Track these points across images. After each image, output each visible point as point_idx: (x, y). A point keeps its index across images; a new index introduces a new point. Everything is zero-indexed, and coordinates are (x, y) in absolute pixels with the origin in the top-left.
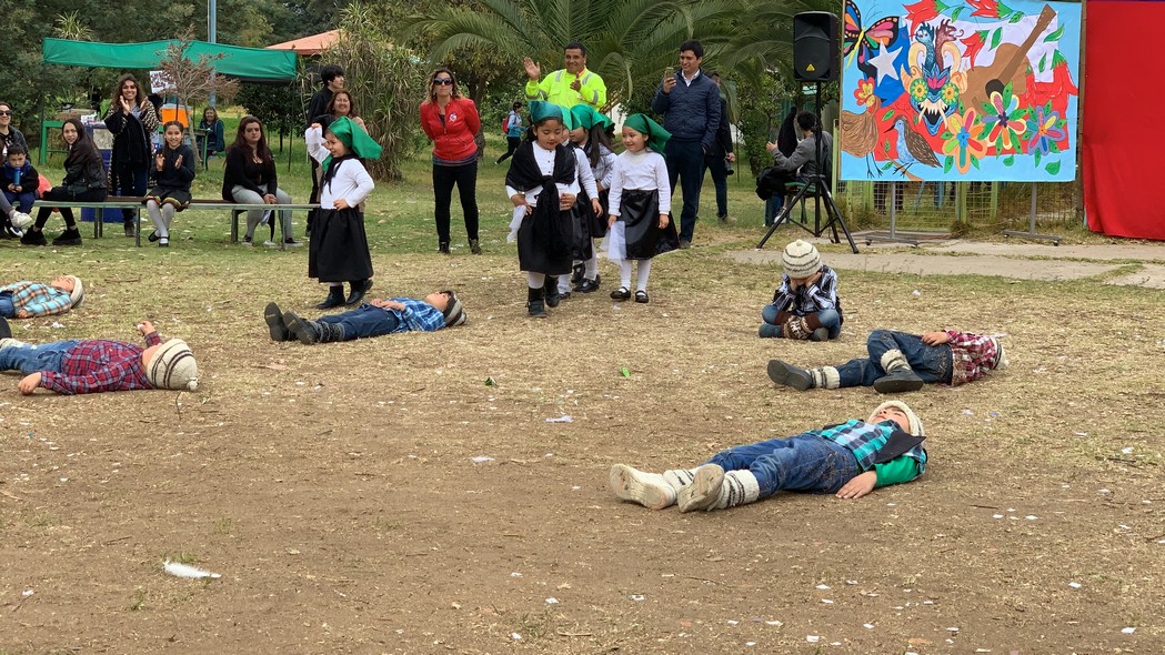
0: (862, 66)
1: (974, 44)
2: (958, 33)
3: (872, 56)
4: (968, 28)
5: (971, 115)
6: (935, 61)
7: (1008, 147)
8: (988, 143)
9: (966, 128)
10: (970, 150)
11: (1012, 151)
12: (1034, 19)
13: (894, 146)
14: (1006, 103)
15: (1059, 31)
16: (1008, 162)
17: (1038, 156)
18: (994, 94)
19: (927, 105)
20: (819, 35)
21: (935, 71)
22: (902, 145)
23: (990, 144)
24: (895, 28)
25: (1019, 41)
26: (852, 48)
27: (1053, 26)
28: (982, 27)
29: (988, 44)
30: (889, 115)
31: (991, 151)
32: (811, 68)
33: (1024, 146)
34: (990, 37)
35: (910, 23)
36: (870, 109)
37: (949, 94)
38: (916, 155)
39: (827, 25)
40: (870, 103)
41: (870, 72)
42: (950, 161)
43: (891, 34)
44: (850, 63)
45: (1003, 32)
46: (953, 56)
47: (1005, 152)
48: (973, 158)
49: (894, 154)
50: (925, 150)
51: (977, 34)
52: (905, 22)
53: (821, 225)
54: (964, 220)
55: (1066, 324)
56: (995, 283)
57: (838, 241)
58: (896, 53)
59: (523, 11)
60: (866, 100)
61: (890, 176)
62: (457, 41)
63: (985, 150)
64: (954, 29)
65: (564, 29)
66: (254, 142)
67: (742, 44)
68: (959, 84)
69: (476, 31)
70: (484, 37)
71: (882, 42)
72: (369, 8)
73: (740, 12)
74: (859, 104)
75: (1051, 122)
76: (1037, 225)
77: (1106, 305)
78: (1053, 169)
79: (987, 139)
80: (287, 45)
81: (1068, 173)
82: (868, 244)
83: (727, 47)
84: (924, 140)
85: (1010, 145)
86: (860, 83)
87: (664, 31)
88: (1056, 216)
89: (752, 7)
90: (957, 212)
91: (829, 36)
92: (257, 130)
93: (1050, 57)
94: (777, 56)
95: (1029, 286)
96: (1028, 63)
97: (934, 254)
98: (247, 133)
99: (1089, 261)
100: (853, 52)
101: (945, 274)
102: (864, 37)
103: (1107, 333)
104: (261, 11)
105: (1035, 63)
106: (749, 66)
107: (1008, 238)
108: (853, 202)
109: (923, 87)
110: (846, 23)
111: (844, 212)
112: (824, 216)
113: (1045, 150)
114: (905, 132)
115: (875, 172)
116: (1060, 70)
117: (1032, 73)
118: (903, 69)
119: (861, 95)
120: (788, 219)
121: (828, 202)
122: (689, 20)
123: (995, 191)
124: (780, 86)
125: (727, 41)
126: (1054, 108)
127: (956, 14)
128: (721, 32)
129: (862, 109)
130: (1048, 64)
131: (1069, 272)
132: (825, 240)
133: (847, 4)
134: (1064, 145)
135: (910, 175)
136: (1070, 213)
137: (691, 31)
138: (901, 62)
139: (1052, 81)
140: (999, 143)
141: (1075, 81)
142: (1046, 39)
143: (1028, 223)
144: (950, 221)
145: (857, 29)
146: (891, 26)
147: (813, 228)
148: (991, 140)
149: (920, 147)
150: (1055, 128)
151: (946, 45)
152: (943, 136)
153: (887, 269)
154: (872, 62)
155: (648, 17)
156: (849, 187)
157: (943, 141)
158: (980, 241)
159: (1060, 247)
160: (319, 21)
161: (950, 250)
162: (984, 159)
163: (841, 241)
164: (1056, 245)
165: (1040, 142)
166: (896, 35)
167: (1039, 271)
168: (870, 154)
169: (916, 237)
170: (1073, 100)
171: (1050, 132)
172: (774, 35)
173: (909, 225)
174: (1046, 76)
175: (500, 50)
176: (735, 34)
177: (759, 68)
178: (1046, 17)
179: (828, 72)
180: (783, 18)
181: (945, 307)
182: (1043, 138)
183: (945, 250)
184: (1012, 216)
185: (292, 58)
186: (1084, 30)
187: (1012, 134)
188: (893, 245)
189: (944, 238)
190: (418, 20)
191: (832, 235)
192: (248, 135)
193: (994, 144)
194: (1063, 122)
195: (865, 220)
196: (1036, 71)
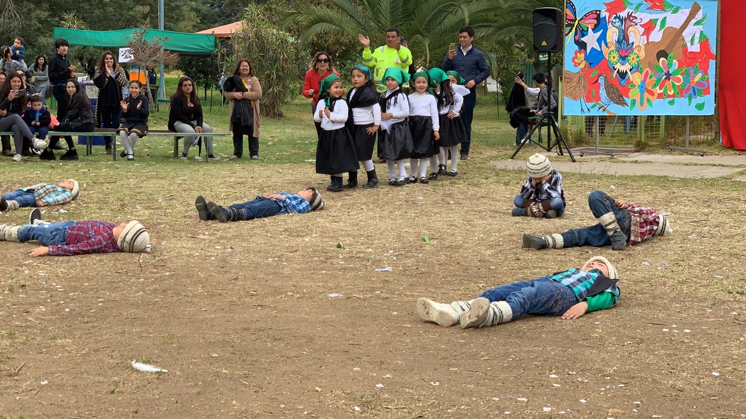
0: (577, 42)
1: (649, 27)
2: (638, 21)
3: (583, 36)
4: (644, 17)
5: (647, 72)
6: (624, 38)
7: (671, 93)
8: (658, 91)
9: (644, 81)
10: (646, 95)
11: (674, 96)
12: (687, 11)
13: (598, 93)
14: (670, 65)
15: (704, 19)
16: (671, 103)
17: (690, 99)
18: (662, 59)
19: (618, 66)
20: (550, 22)
21: (624, 45)
22: (603, 92)
23: (660, 92)
24: (598, 18)
25: (678, 26)
26: (571, 30)
27: (699, 16)
28: (654, 16)
29: (658, 27)
30: (595, 73)
31: (660, 96)
32: (544, 43)
33: (681, 92)
34: (659, 23)
35: (607, 14)
36: (582, 70)
37: (633, 60)
38: (612, 99)
39: (554, 16)
40: (582, 66)
41: (582, 46)
42: (634, 102)
43: (595, 21)
44: (569, 40)
45: (667, 20)
46: (635, 36)
47: (669, 96)
48: (648, 100)
49: (598, 98)
50: (618, 96)
51: (651, 20)
52: (604, 14)
53: (551, 144)
54: (643, 140)
55: (709, 206)
56: (663, 181)
57: (562, 154)
58: (599, 34)
59: (360, 8)
60: (579, 64)
61: (596, 112)
62: (319, 28)
63: (656, 95)
64: (636, 18)
65: (386, 20)
66: (188, 93)
67: (500, 28)
68: (639, 53)
69: (330, 21)
70: (335, 25)
71: (590, 27)
72: (262, 8)
73: (498, 8)
74: (575, 66)
75: (699, 76)
76: (690, 143)
77: (735, 194)
78: (700, 107)
79: (658, 88)
80: (209, 31)
81: (709, 110)
82: (582, 156)
83: (491, 30)
84: (617, 89)
85: (672, 92)
86: (576, 53)
87: (450, 20)
88: (702, 137)
89: (506, 5)
90: (638, 135)
91: (555, 23)
92: (190, 85)
93: (698, 35)
94: (522, 36)
95: (685, 182)
96: (683, 39)
97: (624, 162)
98: (183, 87)
99: (723, 166)
100: (571, 33)
101: (631, 174)
102: (578, 23)
103: (735, 212)
104: (193, 9)
105: (688, 40)
106: (504, 42)
107: (671, 151)
108: (572, 129)
109: (616, 55)
110: (567, 15)
111: (566, 135)
112: (553, 138)
113: (695, 95)
114: (605, 84)
115: (586, 110)
116: (704, 43)
117: (686, 45)
118: (603, 44)
119: (576, 60)
120: (530, 140)
121: (556, 129)
122: (466, 14)
123: (663, 121)
124: (524, 55)
125: (491, 26)
126: (700, 68)
127: (637, 8)
128: (487, 21)
129: (578, 69)
130: (696, 41)
131: (711, 173)
132: (554, 154)
133: (567, 3)
134: (707, 92)
135: (608, 112)
136: (711, 135)
137: (467, 21)
138: (602, 39)
139: (699, 51)
140: (664, 91)
141: (713, 50)
142: (696, 24)
143: (684, 142)
144: (634, 141)
145: (574, 18)
146: (596, 16)
147: (546, 146)
148: (660, 89)
149: (615, 94)
150: (701, 81)
151: (631, 28)
152: (630, 87)
153: (594, 172)
154: (583, 39)
155: (440, 12)
156: (569, 119)
157: (629, 89)
158: (653, 153)
159: (705, 157)
160: (230, 15)
161: (634, 159)
162: (655, 101)
163: (564, 154)
164: (702, 155)
165: (691, 91)
166: (598, 23)
167: (691, 173)
168: (582, 99)
169: (612, 151)
170: (712, 63)
171: (698, 83)
172: (521, 23)
173: (608, 144)
174: (695, 48)
175: (345, 33)
176: (495, 21)
177: (511, 43)
178: (695, 9)
179: (555, 46)
180: (526, 12)
181: (631, 196)
182: (693, 88)
183: (631, 159)
184: (674, 137)
185: (212, 39)
186: (719, 18)
187: (674, 85)
188: (598, 156)
189: (630, 152)
190: (293, 14)
191: (558, 150)
192: (184, 89)
193: (662, 91)
194: (706, 77)
195: (579, 141)
196: (689, 45)
